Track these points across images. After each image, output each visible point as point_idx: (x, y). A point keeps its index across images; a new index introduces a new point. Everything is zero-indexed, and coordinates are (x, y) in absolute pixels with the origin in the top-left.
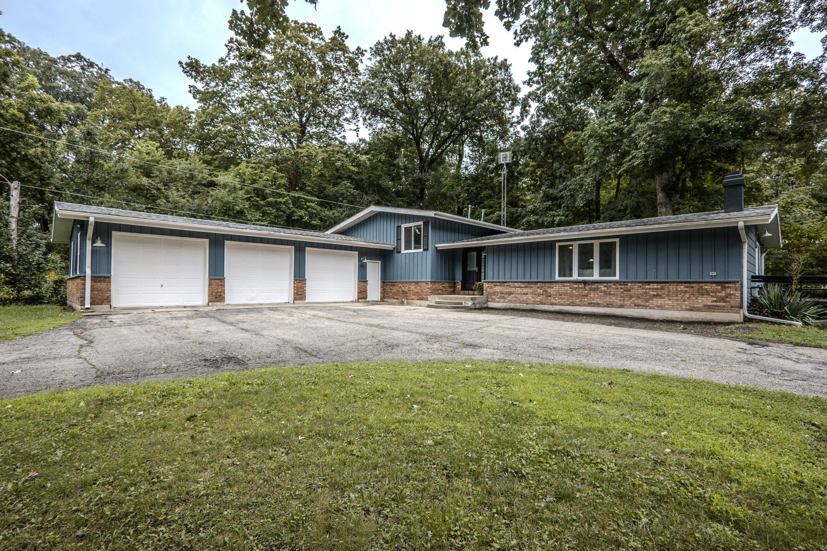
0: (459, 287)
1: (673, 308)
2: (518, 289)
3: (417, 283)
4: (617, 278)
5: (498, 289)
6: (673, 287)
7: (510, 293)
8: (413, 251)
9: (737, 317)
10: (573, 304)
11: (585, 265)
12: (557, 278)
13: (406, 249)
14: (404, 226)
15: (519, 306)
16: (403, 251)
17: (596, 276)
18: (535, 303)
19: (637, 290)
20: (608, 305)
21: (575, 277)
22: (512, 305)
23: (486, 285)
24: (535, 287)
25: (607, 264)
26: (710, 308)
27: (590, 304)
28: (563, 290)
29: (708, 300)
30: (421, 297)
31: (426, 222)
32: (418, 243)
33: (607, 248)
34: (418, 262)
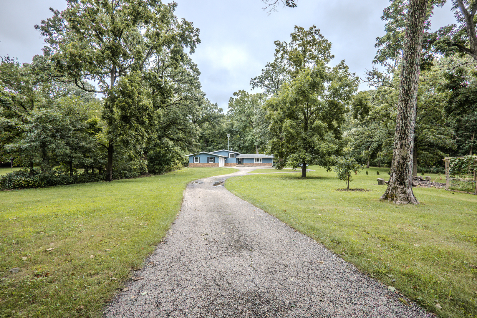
0: (237, 164)
1: (267, 166)
3: (233, 163)
4: (262, 163)
5: (246, 164)
6: (267, 164)
7: (248, 165)
9: (272, 166)
11: (258, 161)
12: (255, 163)
18: (252, 166)
19: (264, 164)
20: (261, 166)
23: (244, 164)
24: (252, 164)
25: (260, 161)
27: (258, 166)
29: (270, 165)
30: (234, 165)
31: (235, 154)
32: (233, 157)
33: (260, 159)
34: (233, 160)
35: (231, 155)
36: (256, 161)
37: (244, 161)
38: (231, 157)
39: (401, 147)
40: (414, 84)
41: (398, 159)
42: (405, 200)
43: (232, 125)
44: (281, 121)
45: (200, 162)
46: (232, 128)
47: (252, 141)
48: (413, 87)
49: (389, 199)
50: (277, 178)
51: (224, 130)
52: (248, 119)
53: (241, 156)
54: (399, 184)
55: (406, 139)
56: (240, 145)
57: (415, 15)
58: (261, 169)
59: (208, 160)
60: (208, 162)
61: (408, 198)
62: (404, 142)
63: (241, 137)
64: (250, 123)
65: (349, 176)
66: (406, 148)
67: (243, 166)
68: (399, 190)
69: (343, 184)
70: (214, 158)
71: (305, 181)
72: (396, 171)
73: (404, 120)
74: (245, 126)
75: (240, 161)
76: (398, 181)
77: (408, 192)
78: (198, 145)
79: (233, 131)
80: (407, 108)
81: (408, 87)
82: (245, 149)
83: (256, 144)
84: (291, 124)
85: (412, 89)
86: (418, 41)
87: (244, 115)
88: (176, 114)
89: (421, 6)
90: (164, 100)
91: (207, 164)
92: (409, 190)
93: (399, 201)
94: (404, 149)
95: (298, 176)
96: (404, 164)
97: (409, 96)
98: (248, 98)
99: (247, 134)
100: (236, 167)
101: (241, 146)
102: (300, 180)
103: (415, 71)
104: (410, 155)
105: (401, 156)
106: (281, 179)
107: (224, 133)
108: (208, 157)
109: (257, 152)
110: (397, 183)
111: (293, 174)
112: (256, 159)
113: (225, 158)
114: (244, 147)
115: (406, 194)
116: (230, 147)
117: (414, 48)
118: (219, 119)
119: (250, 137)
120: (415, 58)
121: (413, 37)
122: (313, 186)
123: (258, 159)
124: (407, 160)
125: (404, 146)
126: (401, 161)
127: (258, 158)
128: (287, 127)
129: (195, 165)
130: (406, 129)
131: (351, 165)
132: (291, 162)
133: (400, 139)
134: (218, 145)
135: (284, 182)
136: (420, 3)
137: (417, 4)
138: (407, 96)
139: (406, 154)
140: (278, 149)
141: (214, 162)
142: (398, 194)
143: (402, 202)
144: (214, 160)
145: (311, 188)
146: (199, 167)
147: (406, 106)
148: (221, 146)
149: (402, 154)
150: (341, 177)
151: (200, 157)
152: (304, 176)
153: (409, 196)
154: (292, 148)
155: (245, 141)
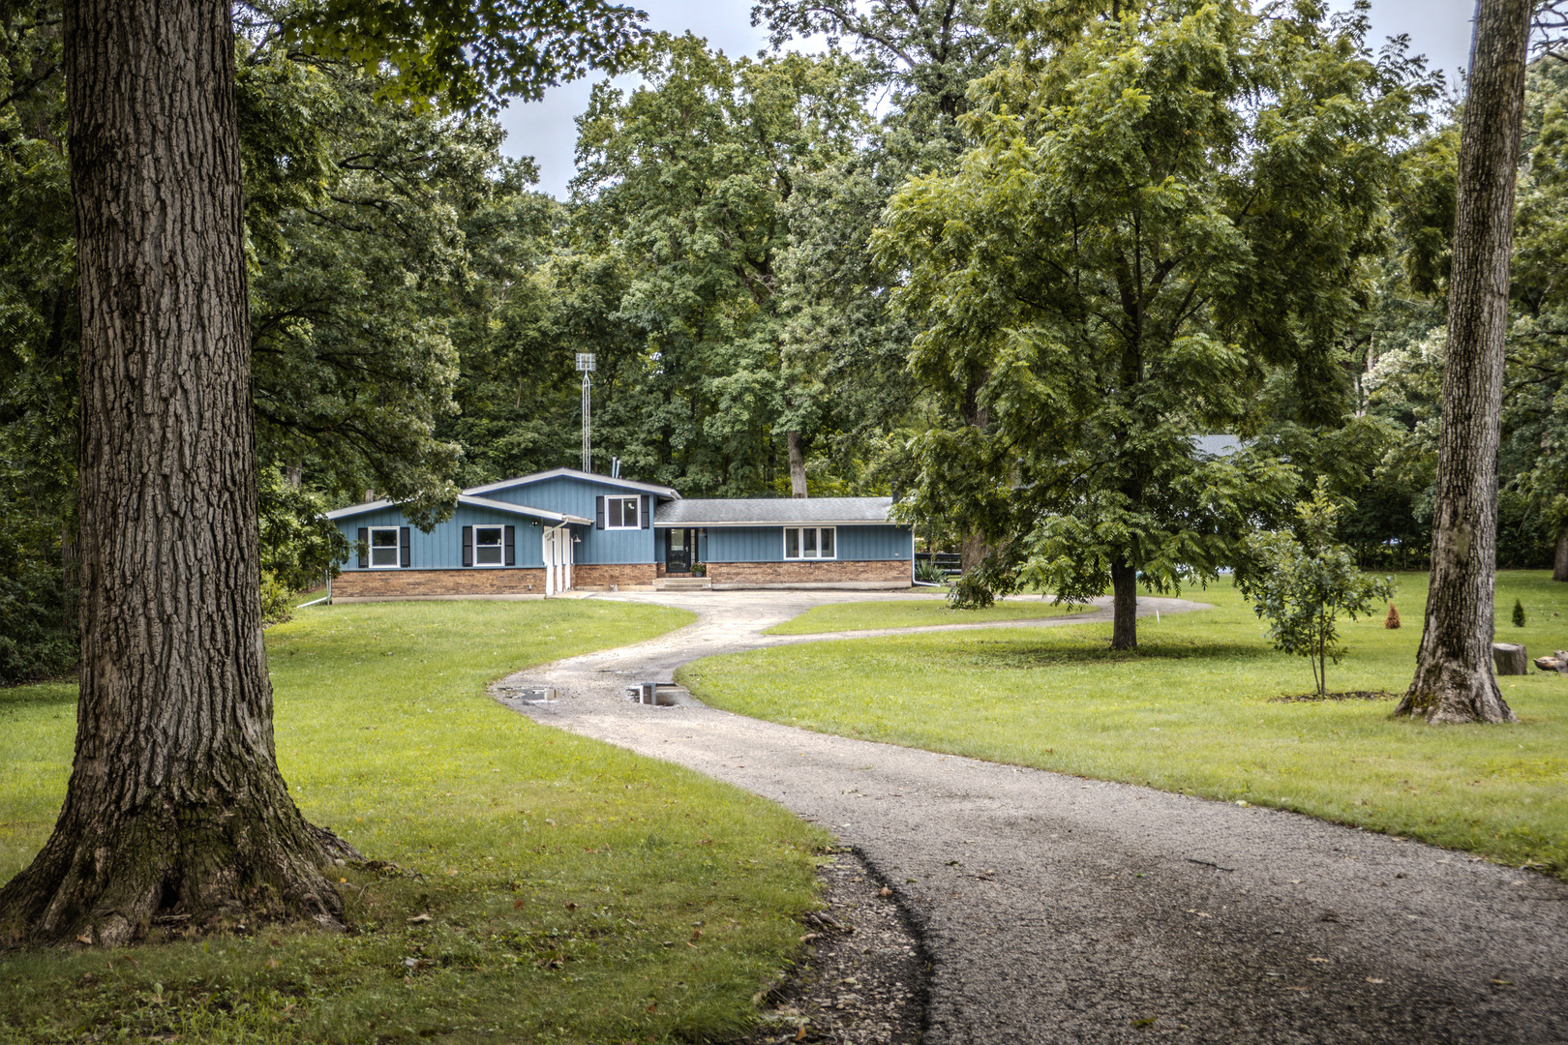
0: (664, 568)
1: (874, 580)
2: (748, 571)
3: (634, 566)
4: (835, 558)
5: (724, 570)
6: (874, 565)
7: (738, 574)
8: (623, 528)
9: (909, 584)
10: (801, 581)
11: (810, 545)
12: (785, 559)
13: (611, 524)
14: (607, 498)
15: (748, 585)
16: (607, 527)
17: (819, 557)
18: (765, 582)
19: (851, 567)
20: (830, 581)
21: (801, 557)
22: (741, 586)
23: (708, 566)
24: (765, 567)
25: (827, 546)
26: (896, 579)
27: (816, 581)
28: (791, 569)
29: (894, 573)
30: (641, 581)
31: (645, 496)
32: (631, 519)
33: (827, 533)
34: (634, 541)
35: (614, 504)
36: (793, 550)
37: (714, 551)
38: (615, 521)
39: (1453, 524)
40: (1489, 298)
41: (1443, 564)
42: (1459, 712)
43: (608, 281)
44: (987, 330)
45: (406, 562)
46: (613, 304)
47: (761, 400)
48: (1486, 309)
49: (1415, 710)
50: (966, 659)
51: (544, 323)
52: (724, 243)
53: (682, 513)
54: (1448, 655)
55: (1465, 494)
56: (667, 431)
57: (1490, 52)
58: (842, 608)
59: (466, 547)
60: (467, 563)
61: (1473, 702)
62: (1461, 503)
63: (671, 369)
64: (739, 271)
65: (1327, 633)
66: (1468, 528)
67: (706, 582)
68: (1445, 676)
69: (1299, 673)
70: (510, 530)
71: (1128, 671)
72: (1438, 610)
73: (1459, 427)
74: (710, 293)
75: (677, 547)
76: (1444, 644)
77: (1475, 683)
78: (451, 455)
79: (618, 324)
80: (1468, 382)
81: (1472, 307)
82: (701, 455)
83: (788, 423)
84: (1043, 353)
85: (1486, 314)
86: (1500, 145)
87: (699, 214)
88: (325, 267)
89: (1509, 21)
90: (275, 190)
91: (463, 579)
92: (1477, 676)
93: (1440, 714)
94: (1460, 531)
95: (1089, 643)
96: (1462, 585)
97: (1475, 342)
98: (723, 84)
99: (724, 349)
100: (656, 595)
101: (678, 442)
102: (1101, 668)
103: (1492, 250)
104: (1480, 552)
105: (1451, 556)
106: (996, 661)
107: (545, 342)
108: (467, 530)
109: (798, 483)
110: (1439, 653)
111: (1062, 630)
112: (793, 533)
113: (578, 531)
114: (697, 442)
115: (1468, 688)
116: (594, 445)
117: (1490, 170)
118: (507, 239)
119: (743, 375)
120: (1493, 205)
121: (1487, 129)
122: (1165, 690)
123: (810, 533)
124: (1471, 569)
125: (1460, 518)
126: (1453, 573)
127: (810, 524)
128: (1017, 370)
129: (376, 583)
130: (1465, 458)
131: (1329, 583)
132: (1043, 561)
133: (1447, 493)
134: (500, 433)
135: (1015, 676)
136: (1504, 12)
137: (1496, 13)
138: (1467, 342)
139: (1466, 548)
140: (971, 488)
141: (511, 561)
142: (1442, 689)
143: (1449, 716)
144: (511, 546)
145: (1157, 696)
146: (404, 595)
147: (1467, 375)
148: (525, 435)
149: (1455, 548)
150: (1292, 640)
151: (405, 531)
152: (1125, 643)
153: (1477, 695)
154: (1050, 478)
155: (707, 404)
